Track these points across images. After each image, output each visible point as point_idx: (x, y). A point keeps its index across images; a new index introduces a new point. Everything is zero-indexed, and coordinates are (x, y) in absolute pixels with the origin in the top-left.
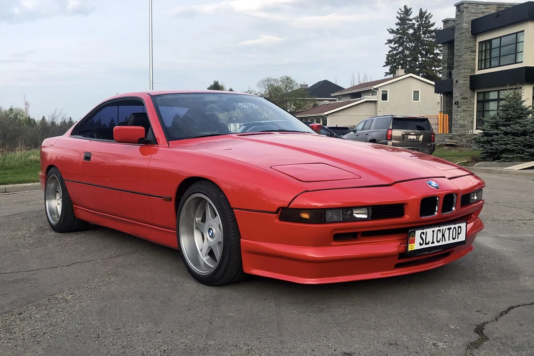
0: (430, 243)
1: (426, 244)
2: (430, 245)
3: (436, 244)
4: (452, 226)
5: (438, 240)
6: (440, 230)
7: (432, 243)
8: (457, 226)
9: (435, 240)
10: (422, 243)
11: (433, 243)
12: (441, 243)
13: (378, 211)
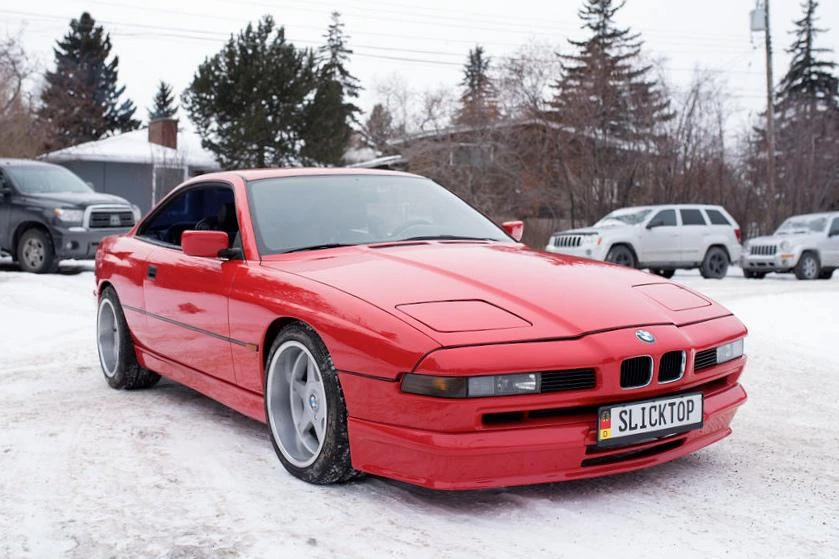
0: (639, 427)
1: (631, 428)
2: (639, 431)
3: (649, 429)
4: (677, 400)
5: (653, 422)
6: (655, 407)
7: (641, 427)
8: (685, 399)
9: (647, 423)
10: (623, 427)
11: (643, 426)
12: (657, 428)
13: (554, 379)
